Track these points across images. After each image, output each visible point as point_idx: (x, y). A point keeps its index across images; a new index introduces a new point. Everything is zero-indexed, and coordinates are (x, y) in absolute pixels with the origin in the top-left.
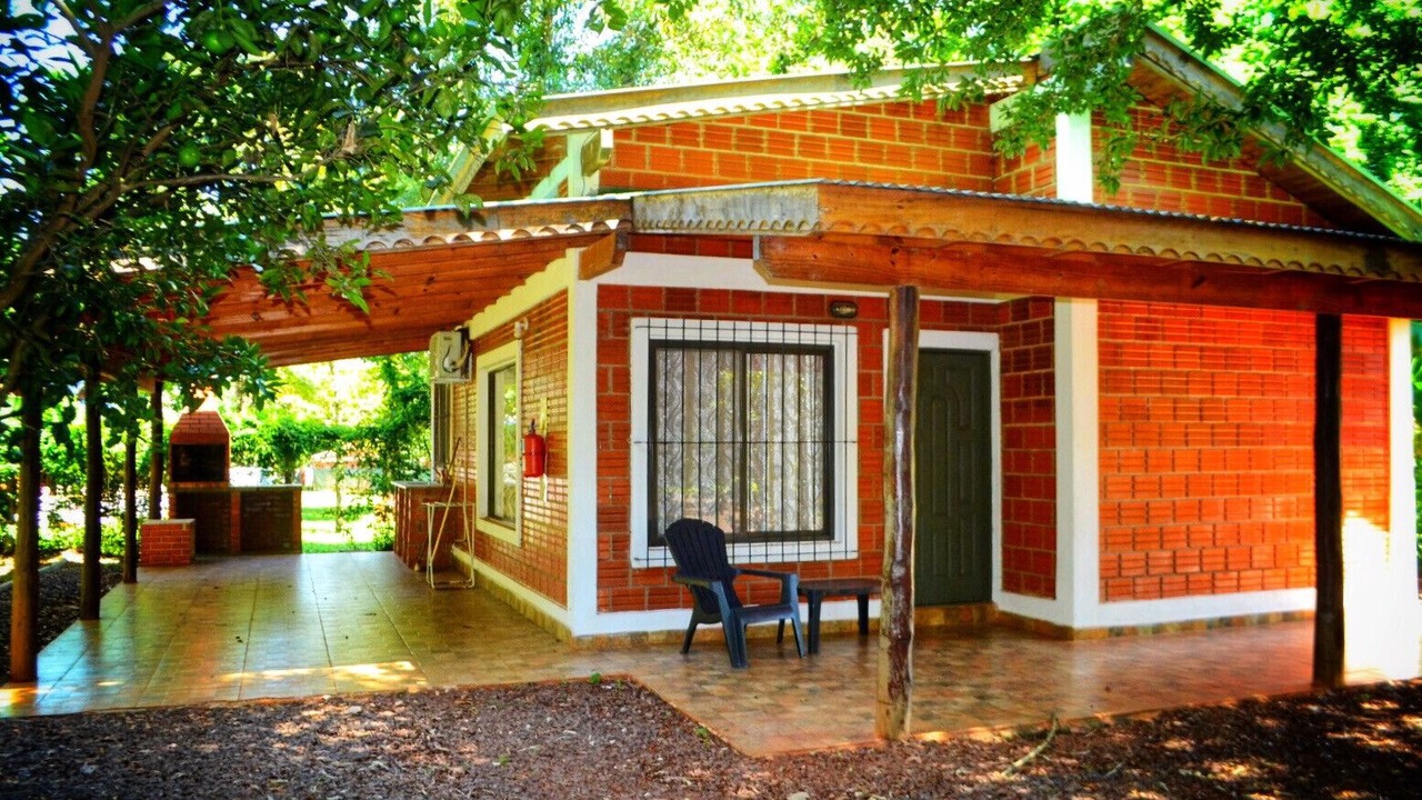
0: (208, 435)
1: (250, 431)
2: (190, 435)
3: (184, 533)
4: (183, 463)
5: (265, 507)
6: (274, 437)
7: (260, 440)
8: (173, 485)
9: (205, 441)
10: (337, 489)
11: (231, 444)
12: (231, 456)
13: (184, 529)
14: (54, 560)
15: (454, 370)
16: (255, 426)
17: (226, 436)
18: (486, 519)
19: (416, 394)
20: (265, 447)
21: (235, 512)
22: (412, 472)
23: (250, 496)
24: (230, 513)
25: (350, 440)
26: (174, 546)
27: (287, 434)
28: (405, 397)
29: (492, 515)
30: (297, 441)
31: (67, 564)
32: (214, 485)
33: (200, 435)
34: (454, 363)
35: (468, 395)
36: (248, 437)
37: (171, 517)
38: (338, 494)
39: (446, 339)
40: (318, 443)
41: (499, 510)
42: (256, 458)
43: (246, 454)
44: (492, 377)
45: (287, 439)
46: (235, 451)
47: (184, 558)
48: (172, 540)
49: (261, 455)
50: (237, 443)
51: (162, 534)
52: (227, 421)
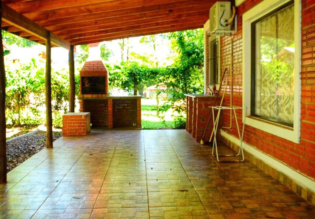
0: (98, 72)
1: (117, 70)
2: (89, 72)
3: (83, 120)
4: (87, 86)
5: (125, 106)
6: (129, 73)
7: (122, 75)
8: (82, 96)
9: (96, 75)
10: (157, 98)
11: (109, 77)
12: (109, 82)
13: (83, 118)
14: (34, 130)
15: (227, 25)
16: (120, 68)
17: (106, 72)
18: (249, 117)
19: (194, 53)
20: (125, 78)
21: (110, 109)
22: (192, 90)
23: (117, 101)
24: (108, 109)
25: (163, 75)
26: (79, 126)
27: (134, 72)
28: (189, 54)
29: (253, 114)
30: (139, 75)
31: (40, 132)
32: (100, 96)
33: (94, 72)
34: (226, 21)
35: (233, 42)
36: (117, 73)
37: (81, 111)
38: (158, 101)
39: (221, 6)
40: (149, 76)
41: (258, 112)
42: (120, 83)
43: (116, 81)
44: (253, 26)
45: (134, 74)
46: (111, 80)
47: (83, 132)
48: (76, 123)
49: (122, 82)
50: (112, 76)
51: (72, 120)
52: (108, 66)
